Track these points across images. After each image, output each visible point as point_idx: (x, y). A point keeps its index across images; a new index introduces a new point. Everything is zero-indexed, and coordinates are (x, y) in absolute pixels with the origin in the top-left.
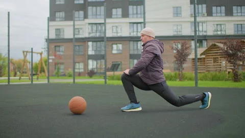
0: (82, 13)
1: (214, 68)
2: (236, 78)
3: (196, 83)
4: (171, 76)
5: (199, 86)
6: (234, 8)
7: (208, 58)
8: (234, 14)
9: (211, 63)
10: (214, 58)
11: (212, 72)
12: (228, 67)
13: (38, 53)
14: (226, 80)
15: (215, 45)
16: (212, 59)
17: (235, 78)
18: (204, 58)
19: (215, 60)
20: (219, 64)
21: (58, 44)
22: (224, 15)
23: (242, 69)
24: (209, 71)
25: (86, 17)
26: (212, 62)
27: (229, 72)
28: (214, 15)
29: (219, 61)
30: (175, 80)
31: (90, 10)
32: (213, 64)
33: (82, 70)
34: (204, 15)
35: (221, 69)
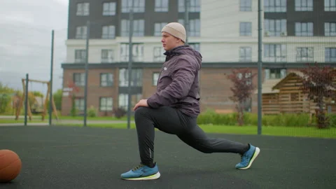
0: (112, 28)
1: (293, 108)
2: (321, 123)
3: (259, 130)
4: (229, 119)
5: (264, 133)
6: (327, 25)
7: (284, 94)
8: (326, 34)
9: (288, 101)
10: (292, 94)
11: (287, 114)
12: (311, 107)
13: (44, 83)
14: (308, 126)
15: (294, 75)
16: (289, 96)
17: (319, 123)
18: (278, 94)
19: (294, 97)
20: (300, 102)
21: (78, 71)
22: (311, 34)
23: (332, 111)
24: (283, 112)
25: (118, 34)
26: (290, 98)
27: (313, 115)
28: (297, 34)
29: (300, 98)
30: (234, 125)
31: (124, 24)
32: (290, 102)
33: (110, 109)
34: (283, 34)
35: (303, 109)
